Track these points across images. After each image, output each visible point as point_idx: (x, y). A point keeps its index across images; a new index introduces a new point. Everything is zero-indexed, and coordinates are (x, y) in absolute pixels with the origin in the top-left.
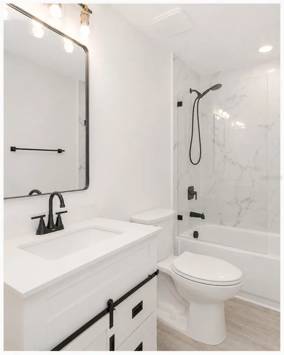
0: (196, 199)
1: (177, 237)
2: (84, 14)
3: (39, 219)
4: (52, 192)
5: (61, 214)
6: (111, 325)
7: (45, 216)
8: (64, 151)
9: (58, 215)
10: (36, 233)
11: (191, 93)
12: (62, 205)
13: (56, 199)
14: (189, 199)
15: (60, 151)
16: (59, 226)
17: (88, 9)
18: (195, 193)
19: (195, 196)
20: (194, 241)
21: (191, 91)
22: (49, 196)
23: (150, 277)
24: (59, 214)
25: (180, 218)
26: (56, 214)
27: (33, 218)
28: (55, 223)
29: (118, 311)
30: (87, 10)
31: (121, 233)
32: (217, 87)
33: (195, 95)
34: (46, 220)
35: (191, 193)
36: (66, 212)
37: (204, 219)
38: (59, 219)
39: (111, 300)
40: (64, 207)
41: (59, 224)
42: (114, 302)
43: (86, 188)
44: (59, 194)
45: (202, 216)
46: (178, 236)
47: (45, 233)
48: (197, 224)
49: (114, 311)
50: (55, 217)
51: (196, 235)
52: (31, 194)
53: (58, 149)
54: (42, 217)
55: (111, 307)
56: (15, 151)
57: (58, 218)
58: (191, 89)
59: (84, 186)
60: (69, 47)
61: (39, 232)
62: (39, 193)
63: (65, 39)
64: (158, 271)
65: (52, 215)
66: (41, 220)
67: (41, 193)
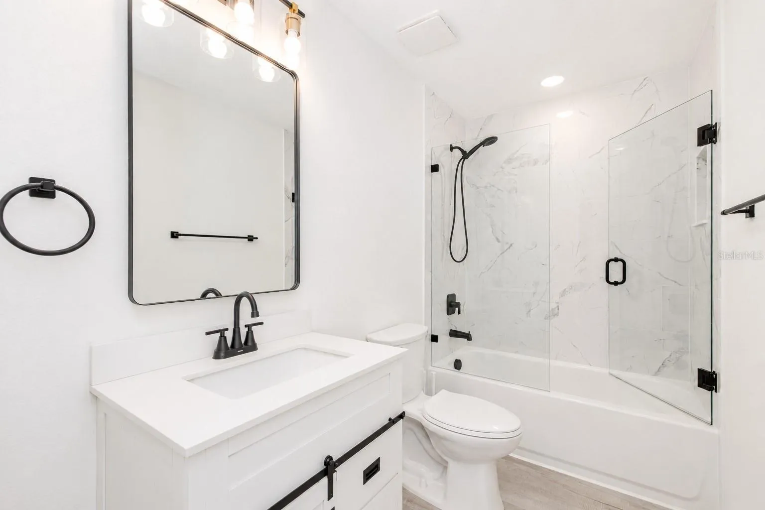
0: (459, 313)
1: (430, 368)
2: (291, 18)
3: (218, 335)
4: (239, 293)
5: (252, 327)
6: (330, 495)
7: (227, 329)
8: (257, 238)
9: (248, 329)
10: (212, 356)
11: (451, 151)
12: (255, 313)
13: (245, 304)
14: (448, 314)
15: (251, 238)
16: (249, 345)
17: (299, 10)
18: (458, 305)
19: (457, 309)
20: (456, 373)
21: (452, 148)
22: (234, 300)
23: (392, 422)
24: (249, 327)
25: (434, 338)
26: (246, 326)
27: (208, 334)
28: (243, 340)
29: (340, 474)
30: (297, 12)
31: (347, 357)
32: (491, 140)
33: (458, 154)
34: (229, 335)
35: (452, 305)
36: (262, 323)
37: (471, 340)
38: (250, 333)
39: (330, 458)
40: (258, 316)
41: (250, 343)
42: (334, 460)
43: (294, 288)
44: (250, 296)
45: (468, 337)
46: (432, 366)
47: (227, 355)
48: (461, 348)
49: (335, 474)
50: (243, 331)
51: (458, 365)
52: (204, 296)
53: (248, 236)
54: (222, 332)
55: (329, 468)
56: (178, 238)
57: (248, 333)
58: (451, 145)
59: (292, 283)
60: (267, 73)
61: (217, 356)
62: (218, 295)
63: (260, 59)
64: (404, 413)
65: (239, 328)
66: (221, 336)
67: (221, 295)
